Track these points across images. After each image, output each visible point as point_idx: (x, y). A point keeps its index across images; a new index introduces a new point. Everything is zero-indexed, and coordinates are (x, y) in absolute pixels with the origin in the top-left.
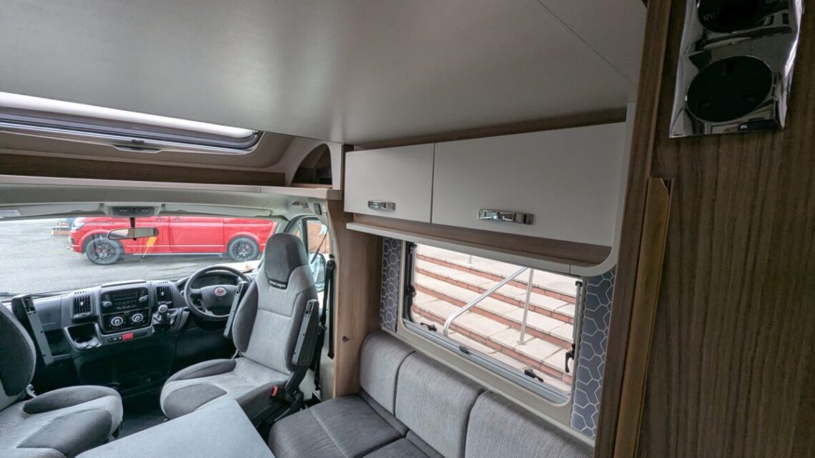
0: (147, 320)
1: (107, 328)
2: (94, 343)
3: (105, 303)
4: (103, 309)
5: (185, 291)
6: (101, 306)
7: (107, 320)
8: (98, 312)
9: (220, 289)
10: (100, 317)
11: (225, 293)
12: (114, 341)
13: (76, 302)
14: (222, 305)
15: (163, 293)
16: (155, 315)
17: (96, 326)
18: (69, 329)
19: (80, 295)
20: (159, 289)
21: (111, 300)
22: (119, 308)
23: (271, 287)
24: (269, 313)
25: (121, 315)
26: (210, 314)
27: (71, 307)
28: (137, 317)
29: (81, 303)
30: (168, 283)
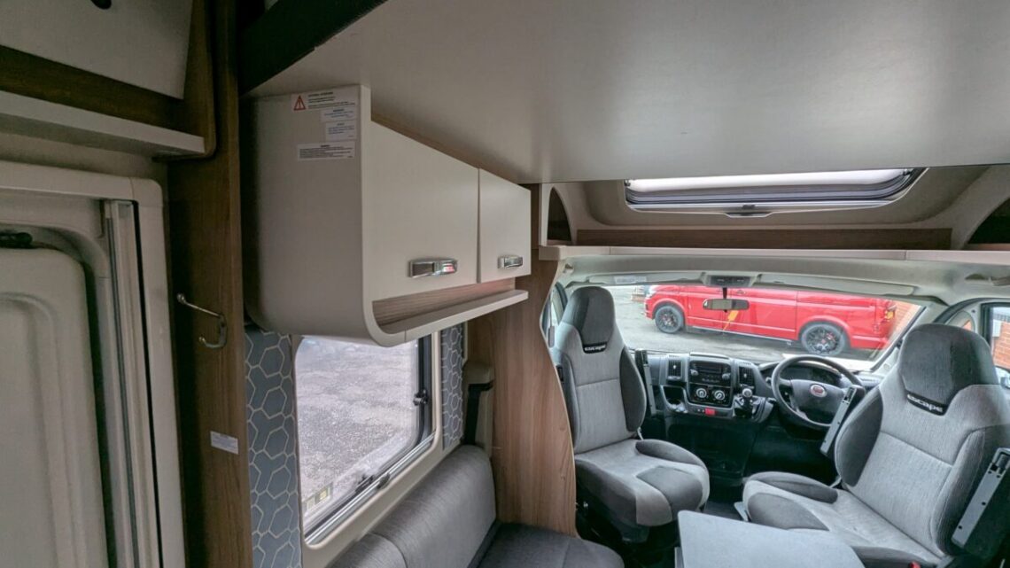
0: (728, 402)
1: (693, 397)
2: (681, 408)
3: (693, 372)
4: (691, 377)
6: (689, 373)
7: (693, 388)
8: (686, 380)
9: (819, 388)
10: (688, 385)
11: (824, 394)
12: (697, 411)
13: (671, 364)
14: (822, 410)
15: (745, 375)
16: (737, 398)
17: (684, 392)
18: (664, 388)
19: (675, 358)
20: (742, 370)
21: (699, 369)
22: (703, 380)
24: (903, 444)
25: (706, 387)
26: (803, 416)
27: (667, 369)
28: (719, 395)
29: (675, 367)
30: (752, 366)
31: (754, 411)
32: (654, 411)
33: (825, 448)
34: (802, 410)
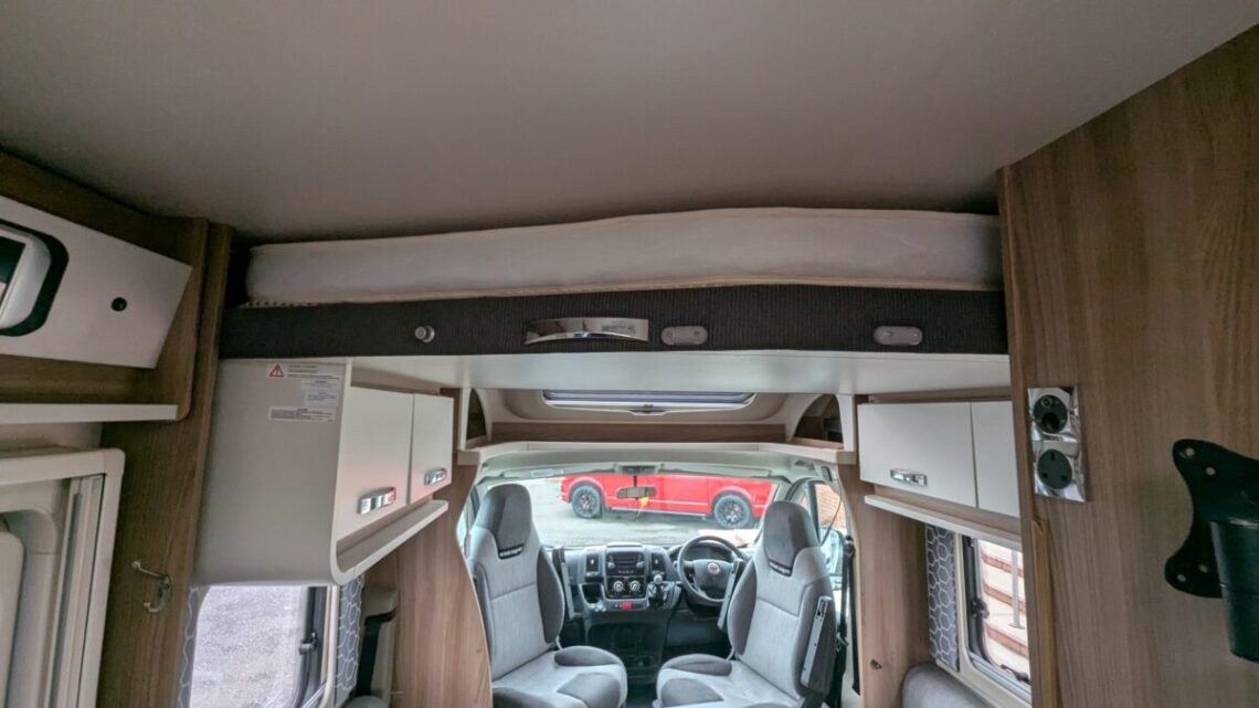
0: (642, 592)
1: (611, 593)
2: (599, 606)
3: (611, 564)
4: (609, 571)
5: (677, 562)
6: (607, 565)
7: (611, 582)
8: (604, 574)
9: (714, 564)
10: (605, 580)
11: (718, 571)
12: (616, 607)
13: (589, 558)
14: (715, 586)
15: (657, 562)
16: (650, 586)
17: (602, 588)
18: (584, 587)
19: (592, 552)
20: (654, 556)
21: (615, 561)
22: (620, 572)
23: (772, 572)
24: (770, 606)
25: (622, 580)
26: (703, 594)
27: (585, 564)
28: (634, 585)
29: (592, 562)
30: (662, 551)
31: (665, 597)
32: (572, 614)
33: (720, 624)
34: (703, 588)
